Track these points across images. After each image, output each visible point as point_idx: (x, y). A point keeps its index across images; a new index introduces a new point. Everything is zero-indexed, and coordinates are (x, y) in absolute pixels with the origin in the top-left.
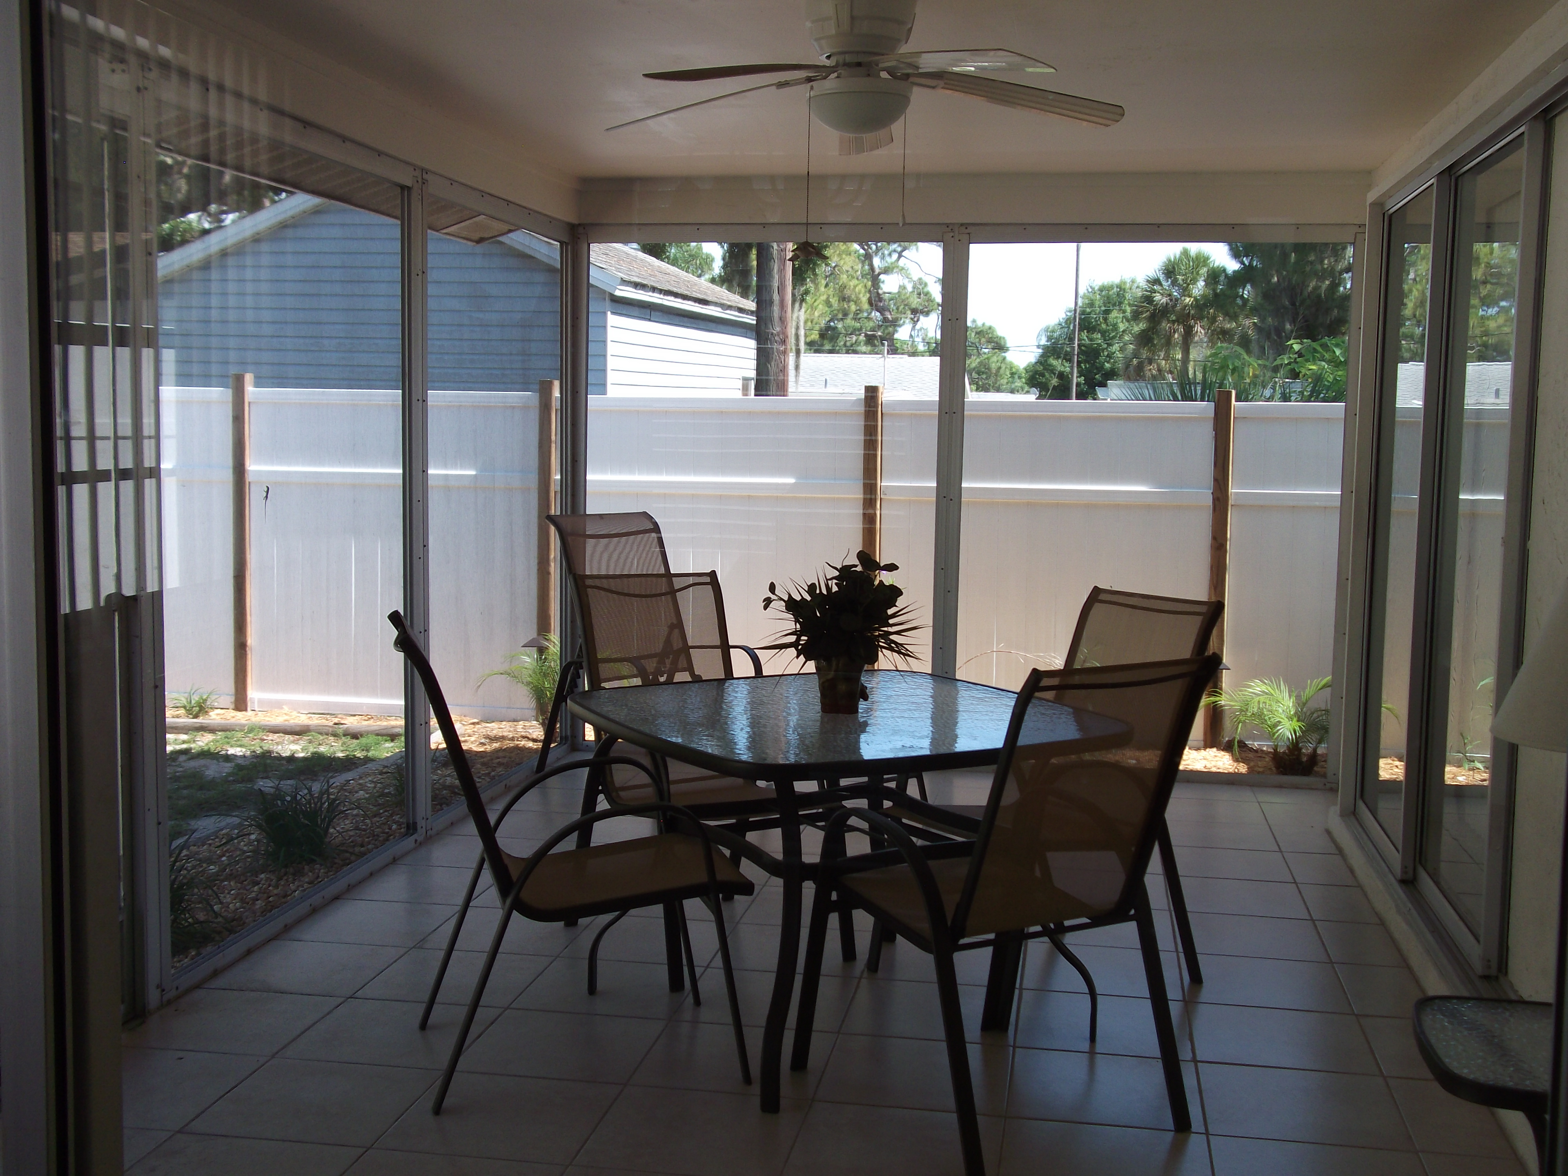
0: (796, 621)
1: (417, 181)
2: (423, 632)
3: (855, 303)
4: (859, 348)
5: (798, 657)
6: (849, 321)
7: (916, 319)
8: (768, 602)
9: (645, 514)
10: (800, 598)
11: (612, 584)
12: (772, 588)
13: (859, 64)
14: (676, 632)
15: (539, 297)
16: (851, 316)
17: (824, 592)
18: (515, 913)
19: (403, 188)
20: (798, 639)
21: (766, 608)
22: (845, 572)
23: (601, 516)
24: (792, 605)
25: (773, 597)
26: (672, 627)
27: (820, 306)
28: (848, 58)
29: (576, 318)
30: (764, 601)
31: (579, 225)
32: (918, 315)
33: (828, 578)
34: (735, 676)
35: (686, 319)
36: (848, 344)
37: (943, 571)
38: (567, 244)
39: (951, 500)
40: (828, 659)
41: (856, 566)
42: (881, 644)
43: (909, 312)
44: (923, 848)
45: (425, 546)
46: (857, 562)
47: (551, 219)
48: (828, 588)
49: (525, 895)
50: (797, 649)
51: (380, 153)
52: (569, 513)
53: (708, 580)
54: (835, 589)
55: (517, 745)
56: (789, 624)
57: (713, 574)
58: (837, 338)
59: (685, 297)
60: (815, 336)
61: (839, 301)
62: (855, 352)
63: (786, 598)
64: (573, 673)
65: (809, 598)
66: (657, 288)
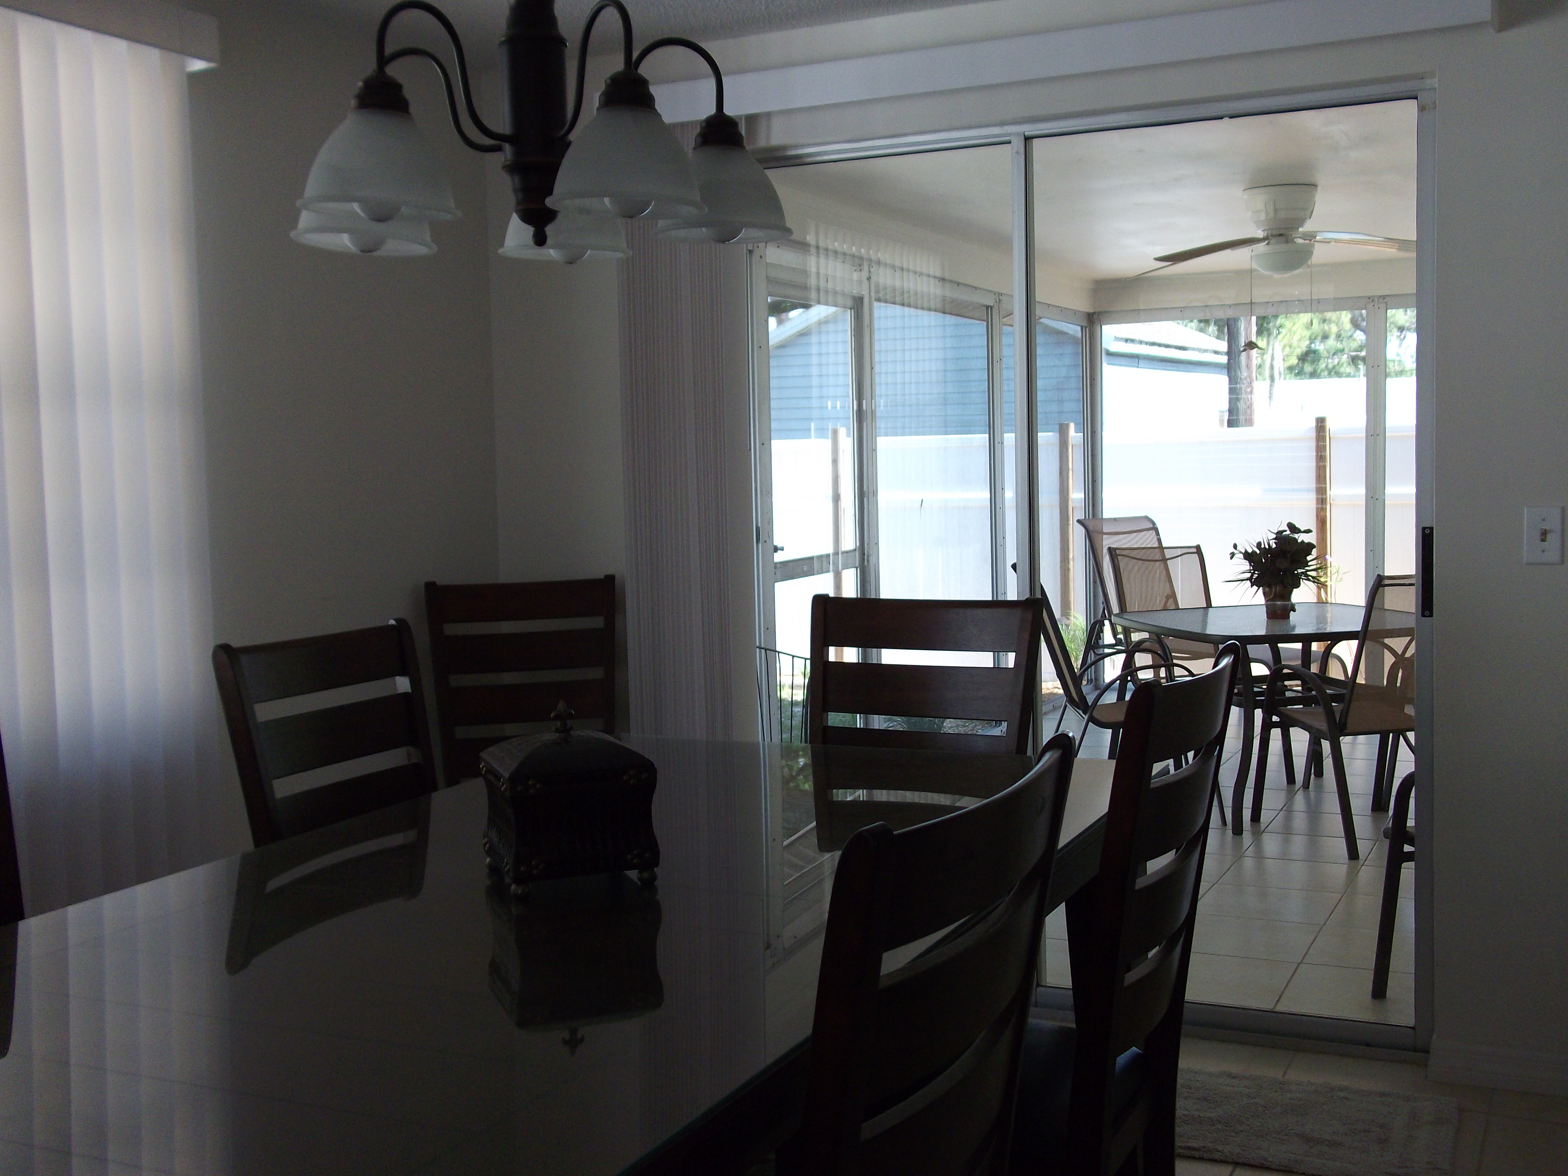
0: (1251, 565)
1: (997, 302)
2: (1004, 593)
3: (1337, 324)
4: (1342, 370)
5: (1252, 586)
6: (1331, 342)
7: (1402, 337)
8: (1232, 555)
9: (1147, 518)
10: (1252, 550)
11: (1134, 554)
12: (1235, 546)
13: (1281, 235)
14: (1171, 601)
15: (1068, 366)
16: (1333, 336)
17: (1267, 547)
18: (1090, 723)
19: (987, 307)
20: (1252, 576)
21: (1231, 558)
22: (1279, 534)
23: (1115, 520)
24: (1247, 556)
25: (1236, 552)
26: (1168, 598)
27: (1299, 331)
28: (1274, 232)
29: (1093, 379)
30: (1230, 554)
31: (1094, 313)
32: (1404, 332)
33: (1269, 539)
34: (1213, 606)
35: (1169, 364)
36: (1330, 366)
37: (1372, 553)
38: (1087, 327)
39: (1377, 499)
40: (1269, 586)
41: (1286, 531)
42: (1302, 577)
43: (1395, 330)
44: (1330, 695)
45: (1004, 538)
46: (1287, 528)
47: (1075, 312)
48: (1269, 544)
49: (1095, 714)
50: (1251, 582)
51: (976, 288)
52: (1091, 517)
53: (1195, 550)
54: (1274, 546)
55: (1052, 692)
56: (1246, 566)
57: (1198, 548)
58: (1319, 361)
59: (1167, 346)
60: (1294, 361)
61: (1319, 323)
62: (1338, 375)
63: (1244, 552)
64: (1098, 629)
65: (1258, 552)
66: (1144, 341)
